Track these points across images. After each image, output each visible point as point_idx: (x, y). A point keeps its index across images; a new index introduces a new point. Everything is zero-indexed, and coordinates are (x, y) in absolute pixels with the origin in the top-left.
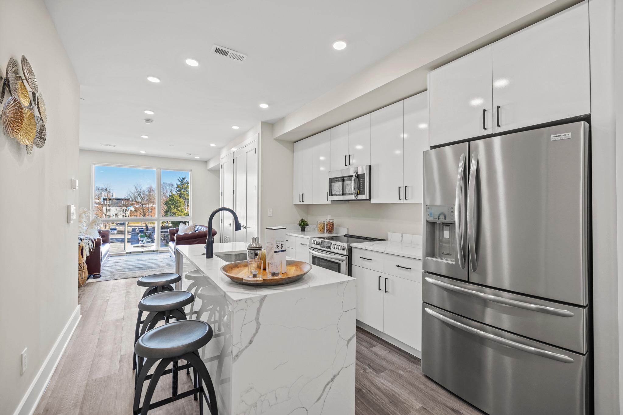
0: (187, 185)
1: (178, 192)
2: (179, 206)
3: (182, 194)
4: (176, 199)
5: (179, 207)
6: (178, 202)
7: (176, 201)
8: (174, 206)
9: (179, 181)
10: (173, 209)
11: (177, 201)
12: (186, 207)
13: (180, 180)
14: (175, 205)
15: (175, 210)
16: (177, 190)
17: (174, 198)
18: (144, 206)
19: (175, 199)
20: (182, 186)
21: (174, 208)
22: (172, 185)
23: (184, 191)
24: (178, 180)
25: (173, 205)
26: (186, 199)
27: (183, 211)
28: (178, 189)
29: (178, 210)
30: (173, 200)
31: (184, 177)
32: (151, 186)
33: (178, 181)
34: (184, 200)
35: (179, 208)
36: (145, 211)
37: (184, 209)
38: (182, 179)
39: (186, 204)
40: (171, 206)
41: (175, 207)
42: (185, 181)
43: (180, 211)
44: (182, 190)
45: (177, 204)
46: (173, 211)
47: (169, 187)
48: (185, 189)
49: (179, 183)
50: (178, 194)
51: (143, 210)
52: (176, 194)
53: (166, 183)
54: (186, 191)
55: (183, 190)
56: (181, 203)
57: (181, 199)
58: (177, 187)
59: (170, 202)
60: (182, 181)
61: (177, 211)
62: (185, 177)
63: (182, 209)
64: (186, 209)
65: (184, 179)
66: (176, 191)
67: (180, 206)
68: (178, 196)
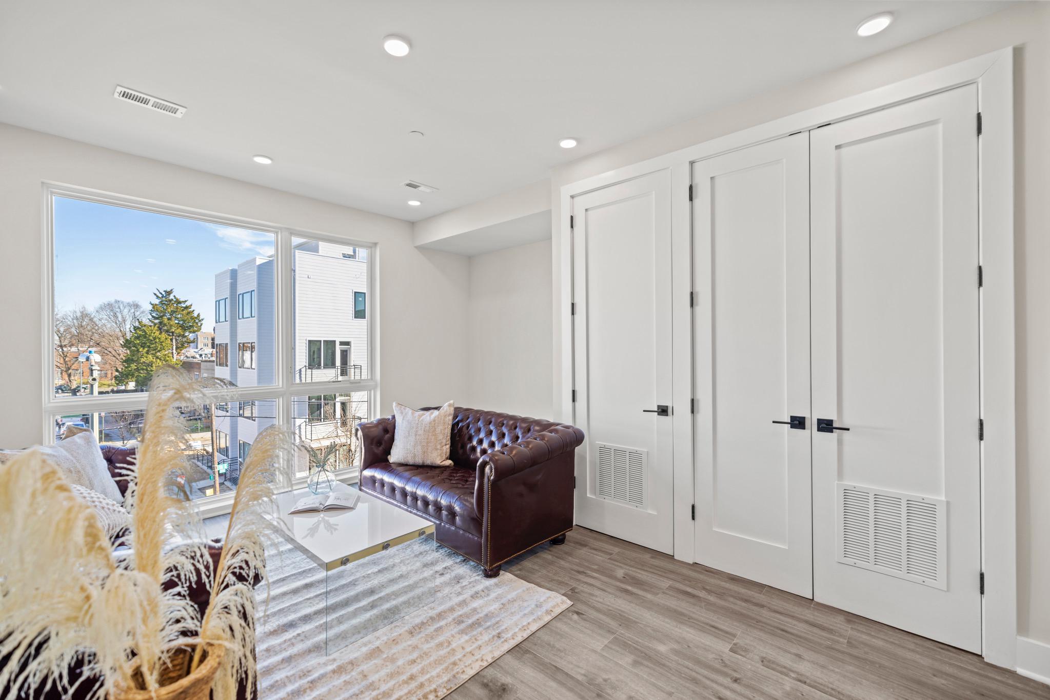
0: (175, 305)
1: (157, 321)
2: (159, 349)
3: (165, 325)
4: (153, 334)
5: (159, 351)
6: (157, 340)
7: (151, 338)
8: (146, 349)
9: (158, 297)
10: (145, 355)
11: (155, 339)
12: (174, 351)
13: (160, 296)
14: (149, 347)
15: (150, 356)
16: (153, 317)
17: (146, 333)
18: (65, 349)
19: (150, 336)
20: (165, 307)
21: (147, 353)
22: (137, 306)
23: (169, 319)
24: (155, 294)
25: (144, 348)
26: (173, 335)
27: (167, 358)
28: (154, 315)
29: (157, 358)
30: (145, 337)
31: (168, 290)
32: (84, 307)
33: (155, 297)
34: (171, 337)
35: (158, 354)
36: (70, 361)
37: (171, 355)
38: (164, 293)
39: (174, 344)
40: (140, 350)
41: (148, 350)
42: (171, 297)
43: (160, 359)
44: (164, 315)
45: (153, 346)
46: (145, 358)
47: (130, 310)
48: (171, 315)
49: (157, 301)
50: (155, 324)
51: (64, 360)
52: (151, 324)
53: (122, 302)
54: (173, 319)
55: (168, 315)
56: (163, 344)
57: (164, 335)
58: (152, 311)
59: (138, 342)
60: (162, 297)
61: (154, 360)
62: (172, 290)
63: (165, 355)
64: (175, 355)
65: (169, 293)
66: (150, 317)
67: (163, 349)
68: (156, 328)
